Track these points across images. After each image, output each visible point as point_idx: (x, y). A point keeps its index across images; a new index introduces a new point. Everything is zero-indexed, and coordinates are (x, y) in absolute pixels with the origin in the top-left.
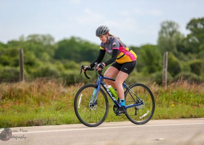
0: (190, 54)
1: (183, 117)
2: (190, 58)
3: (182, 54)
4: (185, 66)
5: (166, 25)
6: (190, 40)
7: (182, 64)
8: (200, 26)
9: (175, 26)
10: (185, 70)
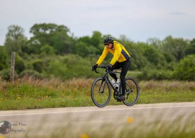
0: (32, 55)
1: (29, 108)
2: (33, 58)
3: (26, 54)
4: (29, 65)
5: (12, 29)
6: (33, 43)
7: (26, 63)
8: (41, 30)
9: (20, 30)
10: (29, 68)
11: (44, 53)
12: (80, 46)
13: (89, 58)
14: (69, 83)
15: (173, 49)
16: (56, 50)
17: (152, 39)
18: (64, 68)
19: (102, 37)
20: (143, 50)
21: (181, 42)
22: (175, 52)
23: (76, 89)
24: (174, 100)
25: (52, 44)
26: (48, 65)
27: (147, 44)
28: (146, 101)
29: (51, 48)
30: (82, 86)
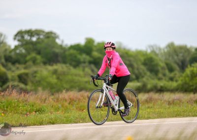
0: (17, 65)
1: (13, 126)
2: (18, 68)
3: (10, 65)
4: (13, 77)
6: (18, 51)
7: (10, 75)
8: (27, 37)
9: (2, 38)
10: (13, 80)
11: (30, 63)
12: (71, 55)
13: (81, 68)
14: (59, 96)
15: (176, 57)
16: (44, 60)
17: (152, 47)
18: (53, 80)
19: (96, 43)
20: (142, 59)
21: (184, 49)
22: (178, 61)
23: (66, 104)
24: (178, 115)
25: (39, 53)
26: (35, 77)
27: (146, 52)
28: (146, 116)
29: (39, 57)
30: (73, 100)
